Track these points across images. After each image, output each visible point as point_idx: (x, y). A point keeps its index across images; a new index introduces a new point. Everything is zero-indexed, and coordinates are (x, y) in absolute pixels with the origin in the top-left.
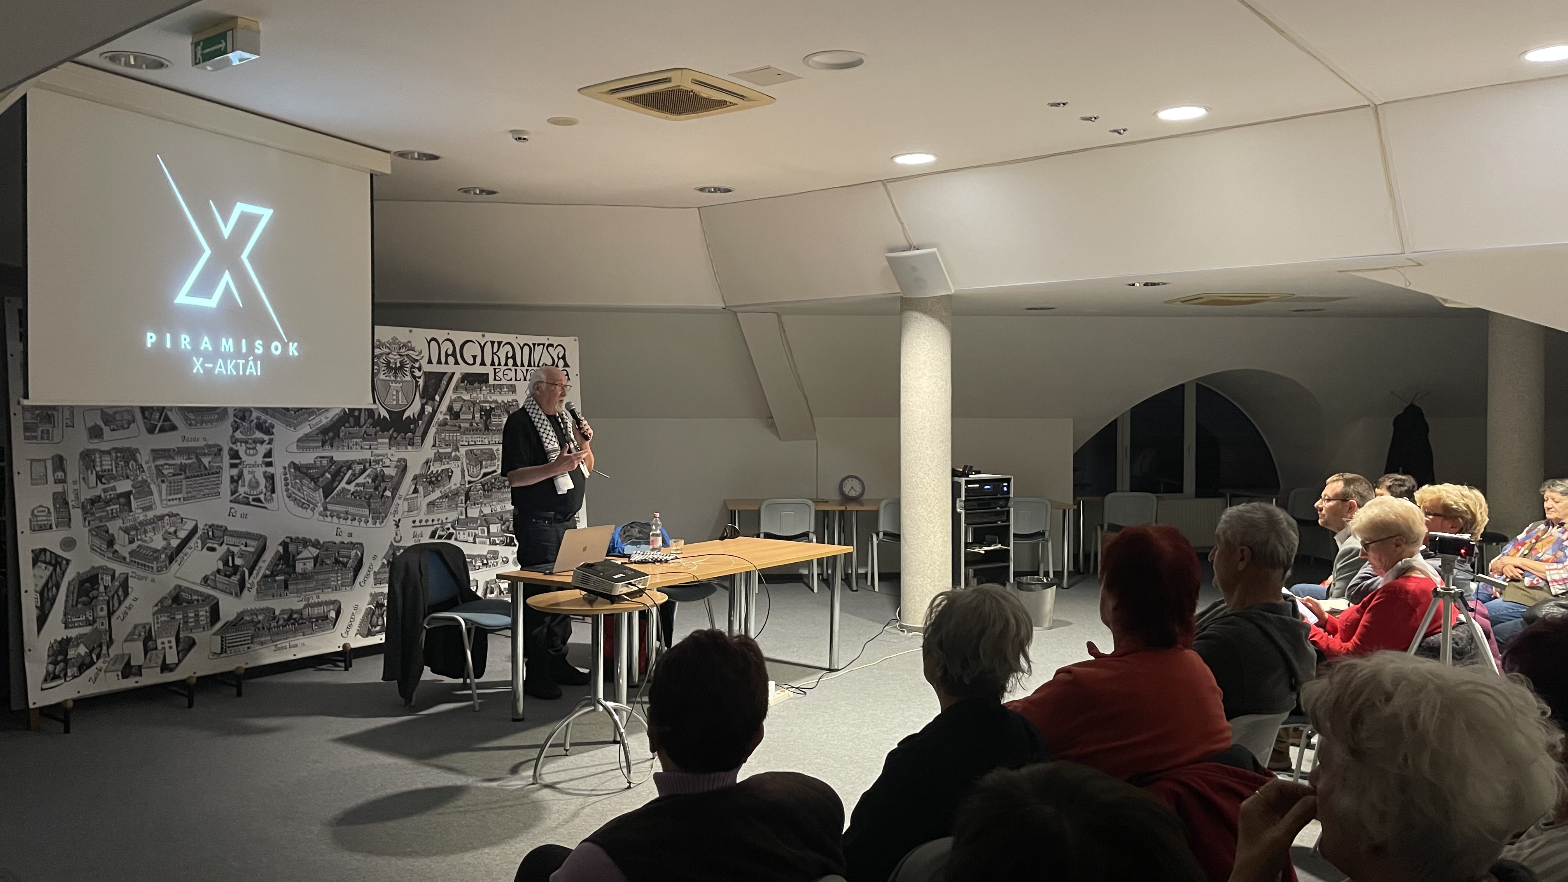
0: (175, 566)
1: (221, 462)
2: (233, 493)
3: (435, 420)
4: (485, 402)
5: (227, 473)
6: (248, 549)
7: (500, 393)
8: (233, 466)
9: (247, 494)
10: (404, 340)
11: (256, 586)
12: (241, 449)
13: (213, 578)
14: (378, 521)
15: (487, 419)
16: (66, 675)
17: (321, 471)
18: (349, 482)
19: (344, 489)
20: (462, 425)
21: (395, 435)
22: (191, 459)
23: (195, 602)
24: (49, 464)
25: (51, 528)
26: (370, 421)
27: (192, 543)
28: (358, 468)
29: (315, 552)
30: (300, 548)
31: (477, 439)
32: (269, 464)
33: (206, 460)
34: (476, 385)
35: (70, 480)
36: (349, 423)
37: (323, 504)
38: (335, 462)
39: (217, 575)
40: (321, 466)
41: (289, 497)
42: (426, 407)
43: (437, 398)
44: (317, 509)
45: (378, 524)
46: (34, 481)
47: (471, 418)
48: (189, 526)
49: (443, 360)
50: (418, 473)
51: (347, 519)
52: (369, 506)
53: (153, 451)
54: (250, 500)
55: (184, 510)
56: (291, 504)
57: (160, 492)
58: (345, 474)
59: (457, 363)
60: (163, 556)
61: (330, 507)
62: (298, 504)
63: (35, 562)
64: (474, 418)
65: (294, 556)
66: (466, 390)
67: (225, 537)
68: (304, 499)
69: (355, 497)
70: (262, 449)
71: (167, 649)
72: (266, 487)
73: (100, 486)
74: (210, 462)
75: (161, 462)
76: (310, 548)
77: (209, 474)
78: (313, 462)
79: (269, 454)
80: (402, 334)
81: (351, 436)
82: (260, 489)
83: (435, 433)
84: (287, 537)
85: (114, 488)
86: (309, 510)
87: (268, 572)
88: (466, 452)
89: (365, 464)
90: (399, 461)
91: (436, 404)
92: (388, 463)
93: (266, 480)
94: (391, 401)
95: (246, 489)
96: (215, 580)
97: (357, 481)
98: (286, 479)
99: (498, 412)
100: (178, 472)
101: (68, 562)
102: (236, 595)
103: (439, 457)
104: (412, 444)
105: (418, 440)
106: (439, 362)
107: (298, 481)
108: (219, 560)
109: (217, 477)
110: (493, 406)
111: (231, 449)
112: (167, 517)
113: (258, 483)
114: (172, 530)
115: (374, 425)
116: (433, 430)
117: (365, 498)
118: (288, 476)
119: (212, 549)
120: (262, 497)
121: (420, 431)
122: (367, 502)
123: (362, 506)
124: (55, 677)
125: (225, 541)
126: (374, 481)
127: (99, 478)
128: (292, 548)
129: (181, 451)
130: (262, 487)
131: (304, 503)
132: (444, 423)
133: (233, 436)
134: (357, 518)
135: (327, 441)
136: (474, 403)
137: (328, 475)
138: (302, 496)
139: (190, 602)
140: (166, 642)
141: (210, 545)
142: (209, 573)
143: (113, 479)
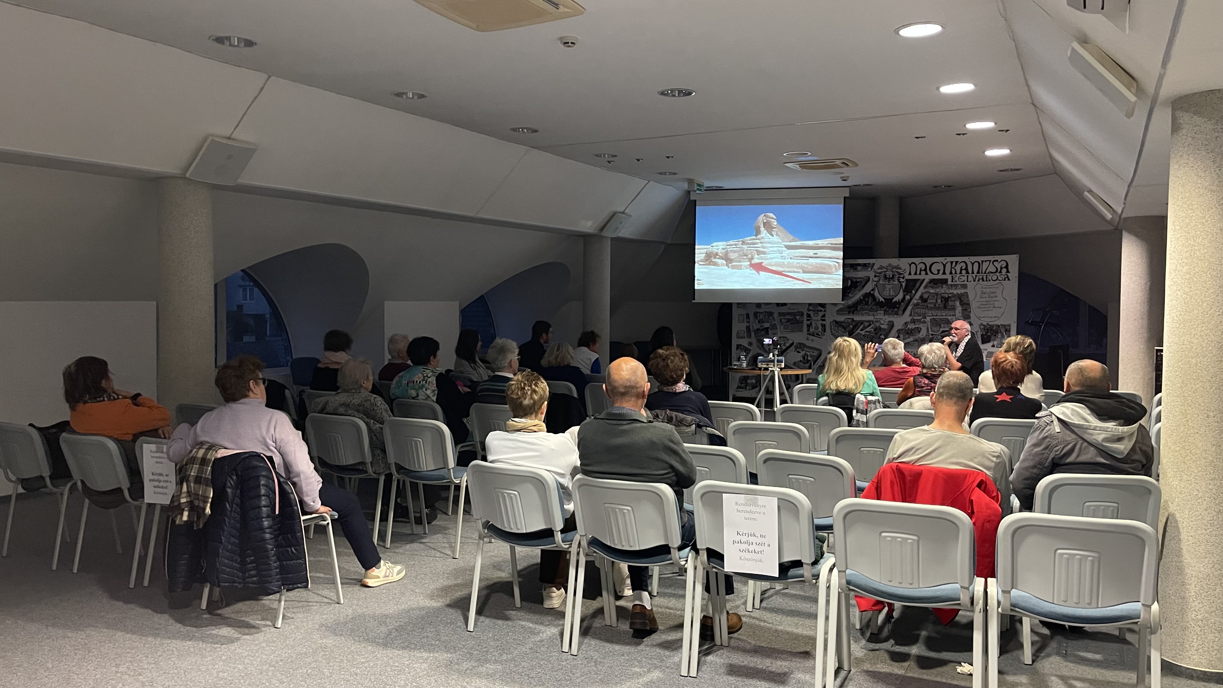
1: (803, 318)
2: (808, 331)
3: (911, 303)
4: (944, 293)
5: (806, 323)
7: (956, 289)
8: (808, 320)
10: (895, 265)
12: (811, 313)
13: (798, 363)
15: (945, 303)
16: (746, 388)
18: (862, 330)
19: (859, 333)
20: (929, 305)
21: (887, 309)
22: (792, 316)
24: (745, 316)
25: (745, 338)
26: (874, 303)
27: (791, 349)
28: (867, 324)
31: (939, 313)
32: (824, 320)
33: (798, 317)
34: (939, 285)
35: (751, 322)
36: (862, 303)
38: (855, 321)
39: (800, 363)
40: (848, 322)
42: (906, 296)
43: (913, 292)
46: (739, 322)
47: (935, 301)
48: (790, 342)
49: (918, 273)
50: (900, 328)
53: (779, 313)
54: (815, 334)
55: (788, 335)
57: (780, 328)
59: (927, 274)
63: (737, 349)
64: (937, 302)
66: (932, 287)
69: (865, 337)
70: (821, 314)
75: (782, 317)
77: (798, 323)
78: (843, 320)
79: (824, 316)
80: (895, 262)
81: (863, 309)
83: (912, 309)
85: (763, 326)
88: (931, 319)
89: (870, 323)
90: (889, 322)
91: (912, 295)
92: (883, 322)
94: (886, 294)
95: (813, 330)
97: (866, 330)
98: (831, 327)
99: (952, 299)
100: (787, 322)
101: (750, 350)
103: (913, 321)
104: (897, 314)
105: (900, 312)
106: (916, 274)
107: (837, 328)
109: (802, 325)
110: (950, 295)
111: (807, 314)
112: (782, 338)
113: (818, 327)
115: (876, 304)
116: (910, 308)
118: (832, 325)
119: (800, 352)
120: (820, 333)
121: (902, 308)
124: (741, 388)
125: (804, 350)
126: (875, 330)
127: (759, 322)
129: (788, 314)
130: (820, 329)
132: (918, 304)
133: (808, 309)
135: (853, 311)
136: (937, 294)
137: (851, 326)
141: (798, 350)
142: (796, 360)
143: (763, 322)
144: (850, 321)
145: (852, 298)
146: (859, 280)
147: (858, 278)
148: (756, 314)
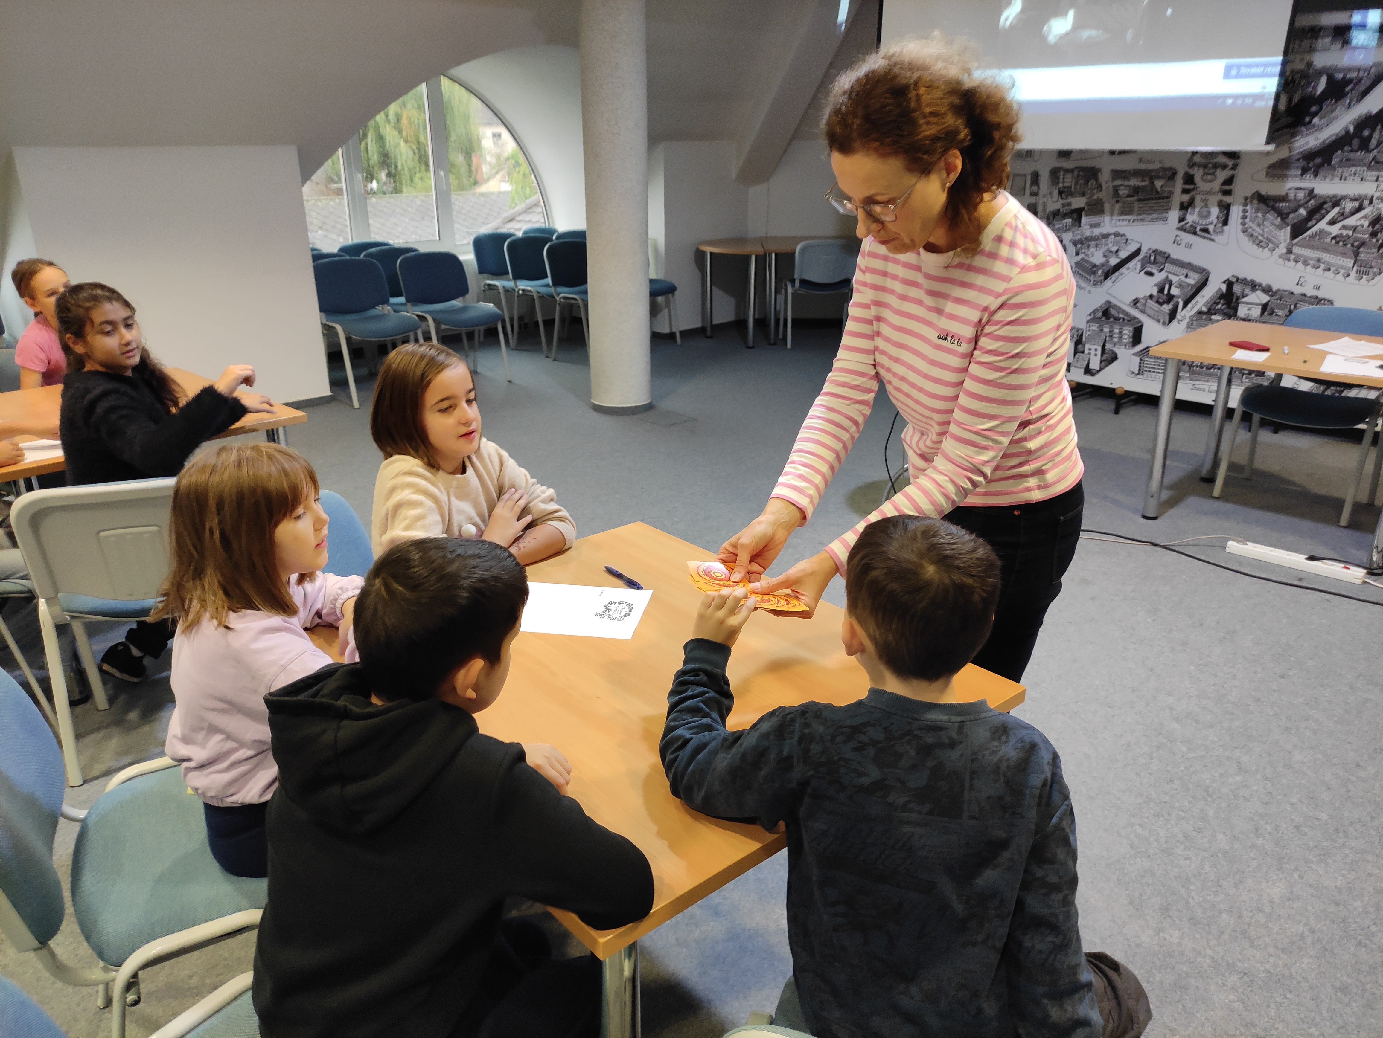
0: (1109, 282)
1: (1174, 186)
2: (1181, 220)
5: (1178, 197)
6: (1188, 280)
8: (1185, 191)
9: (1195, 223)
11: (1187, 320)
12: (1198, 174)
13: (1144, 302)
14: (1365, 277)
17: (1293, 205)
18: (1332, 222)
19: (1322, 230)
22: (1145, 181)
23: (1121, 320)
24: (1028, 179)
27: (1131, 265)
28: (1349, 206)
29: (1265, 298)
30: (1247, 291)
32: (1228, 192)
33: (1158, 184)
35: (1041, 194)
37: (1288, 245)
38: (1316, 196)
39: (1149, 301)
40: (1295, 199)
41: (1244, 232)
44: (1277, 250)
45: (1364, 281)
48: (1132, 248)
51: (1318, 268)
52: (1356, 255)
53: (1111, 171)
54: (1198, 229)
55: (1131, 231)
56: (1244, 239)
57: (1111, 212)
58: (1328, 212)
60: (1100, 272)
61: (1296, 250)
62: (1254, 242)
65: (1238, 298)
67: (1167, 264)
68: (1263, 236)
69: (1337, 243)
70: (1222, 175)
71: (1092, 356)
72: (1218, 217)
73: (1061, 201)
74: (1162, 186)
75: (1118, 182)
76: (1259, 293)
77: (1159, 198)
79: (1229, 181)
81: (1349, 163)
82: (1210, 220)
84: (1233, 276)
85: (1069, 204)
86: (1267, 249)
87: (1205, 309)
89: (1363, 202)
93: (1220, 210)
95: (1195, 217)
96: (1145, 305)
97: (1346, 222)
98: (1245, 211)
100: (1132, 193)
102: (1164, 323)
107: (1260, 215)
108: (1155, 285)
109: (1167, 202)
111: (1186, 174)
112: (1112, 237)
113: (1209, 211)
114: (1114, 249)
117: (1352, 245)
118: (1248, 207)
119: (1150, 274)
120: (1211, 228)
122: (1353, 252)
123: (1344, 254)
125: (1165, 268)
127: (1061, 193)
128: (1237, 289)
129: (1137, 173)
131: (1261, 242)
134: (1333, 269)
135: (1309, 169)
137: (1303, 211)
138: (1261, 232)
139: (1117, 319)
140: (1093, 350)
141: (1149, 269)
142: (1140, 296)
143: (1071, 194)
144: (1301, 195)
145: (1320, 129)
146: (1353, 75)
147: (1350, 69)
148: (1055, 173)
